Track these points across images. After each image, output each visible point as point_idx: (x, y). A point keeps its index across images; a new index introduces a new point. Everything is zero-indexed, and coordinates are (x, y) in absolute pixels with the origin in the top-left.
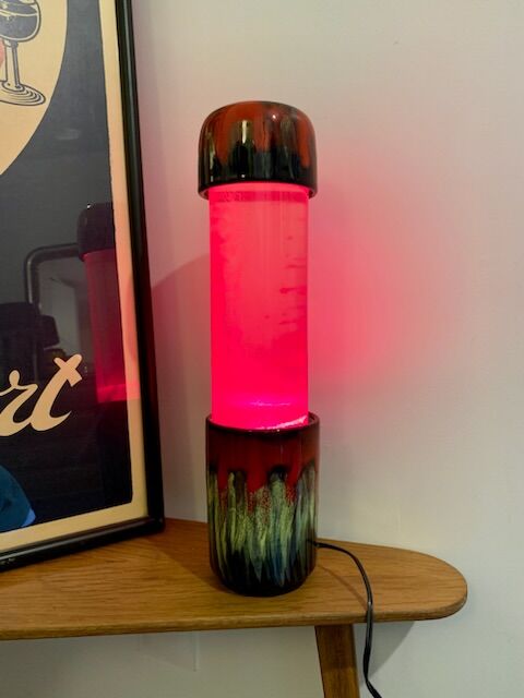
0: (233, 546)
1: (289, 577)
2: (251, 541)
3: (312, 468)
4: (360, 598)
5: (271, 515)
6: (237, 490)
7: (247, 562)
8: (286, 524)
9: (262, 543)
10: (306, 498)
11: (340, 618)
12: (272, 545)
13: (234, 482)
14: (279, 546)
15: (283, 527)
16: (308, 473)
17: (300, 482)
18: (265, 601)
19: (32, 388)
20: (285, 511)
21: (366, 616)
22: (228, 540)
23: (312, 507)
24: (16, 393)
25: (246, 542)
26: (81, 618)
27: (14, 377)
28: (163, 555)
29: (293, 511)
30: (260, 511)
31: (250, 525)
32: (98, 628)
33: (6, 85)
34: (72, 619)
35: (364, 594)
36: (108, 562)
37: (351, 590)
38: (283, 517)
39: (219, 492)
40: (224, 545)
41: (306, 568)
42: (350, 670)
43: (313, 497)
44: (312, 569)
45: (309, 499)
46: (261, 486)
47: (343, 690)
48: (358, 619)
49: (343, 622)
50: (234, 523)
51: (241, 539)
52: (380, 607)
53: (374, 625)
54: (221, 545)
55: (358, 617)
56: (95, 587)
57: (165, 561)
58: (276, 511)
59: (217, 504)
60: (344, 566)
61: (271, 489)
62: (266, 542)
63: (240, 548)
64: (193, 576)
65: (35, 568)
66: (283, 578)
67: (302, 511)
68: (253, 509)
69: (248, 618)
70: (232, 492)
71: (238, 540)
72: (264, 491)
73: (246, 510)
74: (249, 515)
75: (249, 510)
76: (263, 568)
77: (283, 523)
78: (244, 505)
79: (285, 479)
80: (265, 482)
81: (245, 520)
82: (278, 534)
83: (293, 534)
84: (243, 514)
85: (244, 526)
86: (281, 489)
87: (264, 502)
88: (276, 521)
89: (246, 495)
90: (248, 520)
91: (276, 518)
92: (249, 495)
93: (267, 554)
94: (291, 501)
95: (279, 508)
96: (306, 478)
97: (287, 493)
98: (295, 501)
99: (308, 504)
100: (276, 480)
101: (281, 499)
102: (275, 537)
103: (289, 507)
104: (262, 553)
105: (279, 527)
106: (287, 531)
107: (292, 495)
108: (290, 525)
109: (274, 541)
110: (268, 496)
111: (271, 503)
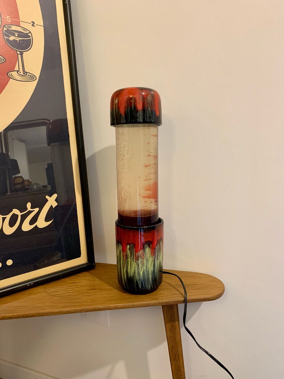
0: (129, 274)
1: (152, 286)
2: (137, 272)
3: (161, 241)
4: (181, 294)
5: (145, 261)
7: (135, 281)
8: (151, 265)
9: (141, 273)
10: (159, 254)
11: (174, 302)
12: (145, 274)
13: (129, 248)
14: (148, 274)
16: (159, 243)
17: (157, 247)
18: (142, 297)
19: (37, 210)
20: (151, 260)
21: (184, 301)
22: (127, 272)
23: (161, 257)
24: (30, 212)
25: (134, 273)
26: (68, 307)
27: (29, 205)
28: (96, 279)
29: (154, 259)
30: (140, 260)
31: (136, 266)
32: (75, 310)
33: (19, 72)
34: (64, 307)
35: (183, 292)
36: (73, 283)
37: (178, 290)
38: (150, 262)
39: (123, 252)
40: (125, 274)
41: (159, 282)
42: (177, 323)
43: (161, 253)
44: (161, 282)
46: (140, 250)
47: (174, 331)
48: (181, 302)
49: (174, 304)
50: (129, 265)
51: (132, 271)
52: (190, 297)
53: (188, 304)
54: (124, 274)
55: (181, 301)
56: (71, 294)
57: (97, 282)
58: (147, 260)
59: (122, 258)
60: (174, 281)
61: (145, 251)
62: (143, 273)
63: (132, 276)
64: (111, 287)
65: (42, 287)
66: (150, 287)
67: (157, 259)
68: (137, 259)
69: (136, 303)
70: (129, 253)
71: (131, 272)
72: (142, 252)
73: (135, 260)
74: (135, 262)
75: (136, 259)
76: (142, 283)
77: (150, 264)
78: (133, 258)
79: (151, 247)
80: (143, 248)
81: (134, 264)
82: (148, 269)
83: (154, 269)
84: (133, 261)
85: (134, 266)
86: (149, 251)
87: (142, 256)
88: (147, 264)
89: (134, 254)
90: (135, 264)
91: (147, 262)
92: (136, 254)
93: (143, 277)
94: (153, 255)
95: (148, 258)
96: (159, 246)
97: (151, 252)
98: (155, 255)
99: (159, 256)
100: (147, 247)
101: (149, 255)
102: (146, 270)
103: (152, 258)
104: (141, 277)
105: (148, 266)
106: (152, 268)
107: (153, 253)
108: (153, 265)
109: (146, 272)
110: (144, 254)
111: (145, 257)
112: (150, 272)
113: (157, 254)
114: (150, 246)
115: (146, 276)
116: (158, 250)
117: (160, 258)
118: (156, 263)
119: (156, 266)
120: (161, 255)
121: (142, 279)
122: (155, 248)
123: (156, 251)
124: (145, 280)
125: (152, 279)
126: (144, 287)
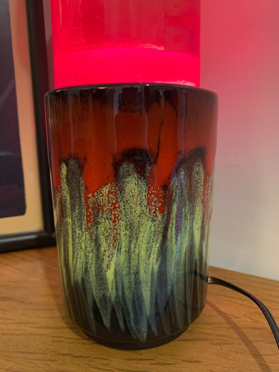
1: (154, 329)
5: (123, 233)
6: (71, 189)
7: (90, 301)
8: (149, 249)
9: (110, 275)
10: (186, 210)
12: (126, 280)
13: (67, 176)
14: (137, 283)
15: (143, 253)
20: (147, 228)
23: (197, 225)
25: (86, 271)
29: (160, 229)
30: (105, 224)
31: (91, 246)
38: (144, 236)
45: (193, 213)
46: (103, 185)
51: (80, 264)
58: (130, 226)
61: (122, 190)
62: (116, 273)
66: (144, 329)
67: (178, 230)
70: (66, 193)
71: (76, 266)
72: (110, 192)
73: (84, 222)
74: (88, 229)
75: (88, 221)
76: (113, 311)
77: (144, 246)
78: (80, 213)
79: (147, 175)
80: (112, 178)
81: (83, 238)
82: (134, 263)
83: (160, 267)
84: (81, 227)
85: (83, 246)
86: (140, 192)
87: (111, 211)
88: (130, 242)
89: (83, 199)
90: (88, 237)
91: (130, 237)
92: (87, 198)
94: (158, 212)
95: (137, 221)
96: (186, 177)
97: (149, 198)
98: (166, 212)
99: (189, 220)
100: (129, 175)
101: (139, 207)
102: (129, 268)
103: (154, 221)
104: (110, 290)
105: (137, 252)
106: (151, 260)
107: (159, 202)
108: (156, 252)
109: (129, 274)
110: (117, 202)
111: (123, 213)
112: (145, 277)
113: (179, 209)
114: (144, 172)
115: (129, 288)
116: (181, 195)
117: (191, 228)
118: (174, 244)
119: (174, 255)
120: (196, 216)
121: (113, 299)
122: (169, 183)
123: (174, 196)
124: (125, 304)
125: (154, 302)
126: (122, 327)
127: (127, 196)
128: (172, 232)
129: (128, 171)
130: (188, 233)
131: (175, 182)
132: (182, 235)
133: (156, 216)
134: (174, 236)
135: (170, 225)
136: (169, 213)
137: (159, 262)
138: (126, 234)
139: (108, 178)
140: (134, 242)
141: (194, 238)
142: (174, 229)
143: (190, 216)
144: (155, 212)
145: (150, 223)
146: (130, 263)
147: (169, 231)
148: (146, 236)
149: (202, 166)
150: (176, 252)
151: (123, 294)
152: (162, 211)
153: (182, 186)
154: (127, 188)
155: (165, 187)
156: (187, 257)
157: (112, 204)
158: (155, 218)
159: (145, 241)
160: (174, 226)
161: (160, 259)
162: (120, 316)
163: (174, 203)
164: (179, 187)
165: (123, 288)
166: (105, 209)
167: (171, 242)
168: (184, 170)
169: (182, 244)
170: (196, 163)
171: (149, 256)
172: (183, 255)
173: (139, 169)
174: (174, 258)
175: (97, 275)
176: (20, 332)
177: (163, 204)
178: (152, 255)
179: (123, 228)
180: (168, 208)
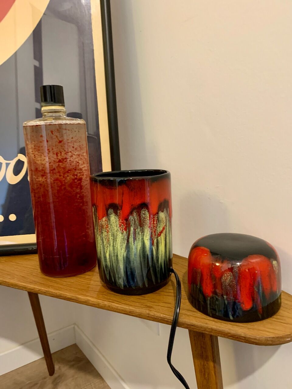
5: (111, 238)
8: (121, 246)
9: (107, 255)
10: (138, 230)
12: (113, 258)
14: (118, 260)
15: (119, 247)
29: (126, 237)
30: (105, 234)
31: (101, 242)
46: (103, 217)
58: (113, 235)
61: (109, 220)
62: (109, 255)
66: (122, 282)
72: (105, 221)
74: (100, 235)
75: (100, 232)
76: (110, 272)
78: (98, 228)
79: (118, 214)
80: (106, 214)
82: (116, 251)
83: (127, 255)
84: (98, 234)
86: (116, 221)
87: (106, 228)
89: (98, 222)
90: (100, 238)
91: (114, 240)
93: (110, 264)
94: (124, 230)
95: (115, 233)
96: (137, 216)
97: (120, 224)
98: (128, 231)
99: (141, 235)
100: (112, 214)
101: (116, 227)
102: (114, 253)
103: (123, 234)
104: (108, 262)
105: (116, 247)
106: (122, 251)
107: (124, 226)
108: (124, 248)
109: (114, 256)
110: (108, 224)
111: (110, 229)
112: (121, 258)
114: (117, 213)
115: (115, 262)
116: (134, 223)
117: (143, 239)
118: (133, 245)
119: (133, 250)
120: (145, 234)
121: (109, 267)
122: (128, 218)
123: (131, 224)
124: (114, 270)
125: (125, 270)
126: (113, 280)
127: (111, 222)
128: (131, 239)
129: (111, 212)
130: (140, 241)
131: (131, 218)
132: (137, 242)
133: (123, 232)
134: (133, 242)
135: (130, 237)
136: (129, 231)
137: (126, 252)
138: (112, 238)
139: (104, 214)
140: (115, 242)
141: (145, 244)
142: (132, 238)
143: (141, 233)
144: (122, 230)
145: (121, 235)
146: (114, 251)
147: (130, 239)
148: (120, 240)
149: (147, 211)
150: (135, 249)
151: (113, 264)
152: (126, 230)
153: (135, 219)
154: (111, 219)
155: (127, 219)
156: (141, 252)
157: (107, 225)
158: (123, 233)
159: (119, 242)
160: (132, 237)
161: (126, 251)
162: (112, 274)
163: (131, 227)
164: (134, 220)
165: (112, 261)
166: (104, 227)
167: (131, 244)
168: (136, 213)
169: (137, 246)
170: (143, 210)
171: (122, 249)
172: (139, 251)
173: (115, 212)
174: (133, 251)
175: (104, 255)
176: (95, 284)
177: (126, 227)
178: (123, 249)
179: (110, 236)
180: (129, 229)
